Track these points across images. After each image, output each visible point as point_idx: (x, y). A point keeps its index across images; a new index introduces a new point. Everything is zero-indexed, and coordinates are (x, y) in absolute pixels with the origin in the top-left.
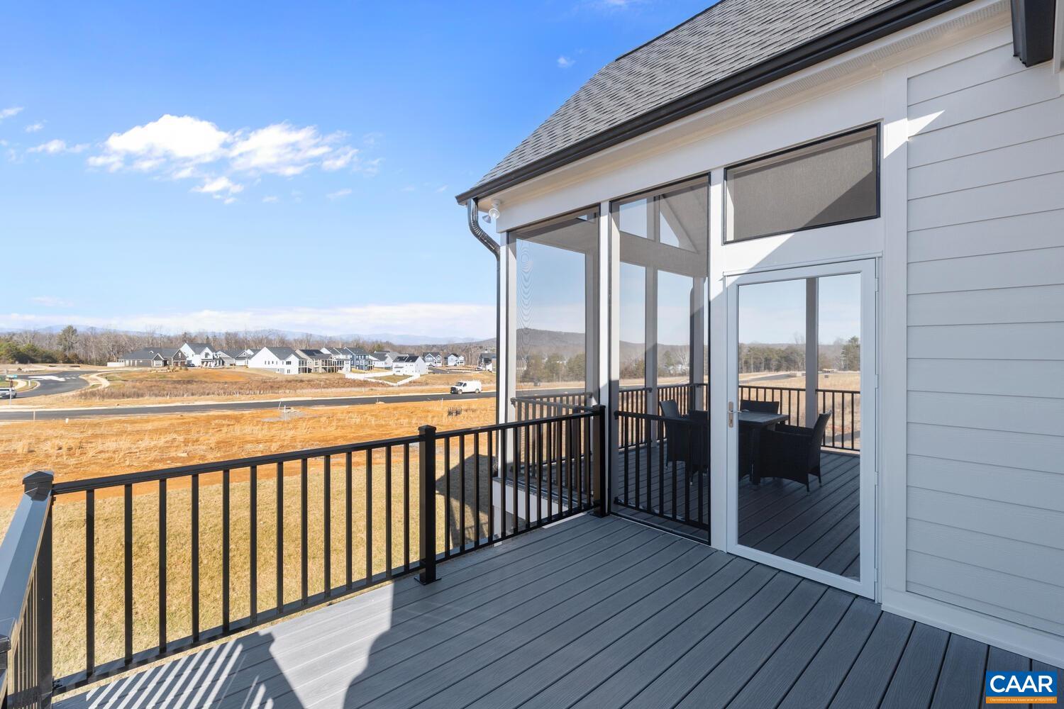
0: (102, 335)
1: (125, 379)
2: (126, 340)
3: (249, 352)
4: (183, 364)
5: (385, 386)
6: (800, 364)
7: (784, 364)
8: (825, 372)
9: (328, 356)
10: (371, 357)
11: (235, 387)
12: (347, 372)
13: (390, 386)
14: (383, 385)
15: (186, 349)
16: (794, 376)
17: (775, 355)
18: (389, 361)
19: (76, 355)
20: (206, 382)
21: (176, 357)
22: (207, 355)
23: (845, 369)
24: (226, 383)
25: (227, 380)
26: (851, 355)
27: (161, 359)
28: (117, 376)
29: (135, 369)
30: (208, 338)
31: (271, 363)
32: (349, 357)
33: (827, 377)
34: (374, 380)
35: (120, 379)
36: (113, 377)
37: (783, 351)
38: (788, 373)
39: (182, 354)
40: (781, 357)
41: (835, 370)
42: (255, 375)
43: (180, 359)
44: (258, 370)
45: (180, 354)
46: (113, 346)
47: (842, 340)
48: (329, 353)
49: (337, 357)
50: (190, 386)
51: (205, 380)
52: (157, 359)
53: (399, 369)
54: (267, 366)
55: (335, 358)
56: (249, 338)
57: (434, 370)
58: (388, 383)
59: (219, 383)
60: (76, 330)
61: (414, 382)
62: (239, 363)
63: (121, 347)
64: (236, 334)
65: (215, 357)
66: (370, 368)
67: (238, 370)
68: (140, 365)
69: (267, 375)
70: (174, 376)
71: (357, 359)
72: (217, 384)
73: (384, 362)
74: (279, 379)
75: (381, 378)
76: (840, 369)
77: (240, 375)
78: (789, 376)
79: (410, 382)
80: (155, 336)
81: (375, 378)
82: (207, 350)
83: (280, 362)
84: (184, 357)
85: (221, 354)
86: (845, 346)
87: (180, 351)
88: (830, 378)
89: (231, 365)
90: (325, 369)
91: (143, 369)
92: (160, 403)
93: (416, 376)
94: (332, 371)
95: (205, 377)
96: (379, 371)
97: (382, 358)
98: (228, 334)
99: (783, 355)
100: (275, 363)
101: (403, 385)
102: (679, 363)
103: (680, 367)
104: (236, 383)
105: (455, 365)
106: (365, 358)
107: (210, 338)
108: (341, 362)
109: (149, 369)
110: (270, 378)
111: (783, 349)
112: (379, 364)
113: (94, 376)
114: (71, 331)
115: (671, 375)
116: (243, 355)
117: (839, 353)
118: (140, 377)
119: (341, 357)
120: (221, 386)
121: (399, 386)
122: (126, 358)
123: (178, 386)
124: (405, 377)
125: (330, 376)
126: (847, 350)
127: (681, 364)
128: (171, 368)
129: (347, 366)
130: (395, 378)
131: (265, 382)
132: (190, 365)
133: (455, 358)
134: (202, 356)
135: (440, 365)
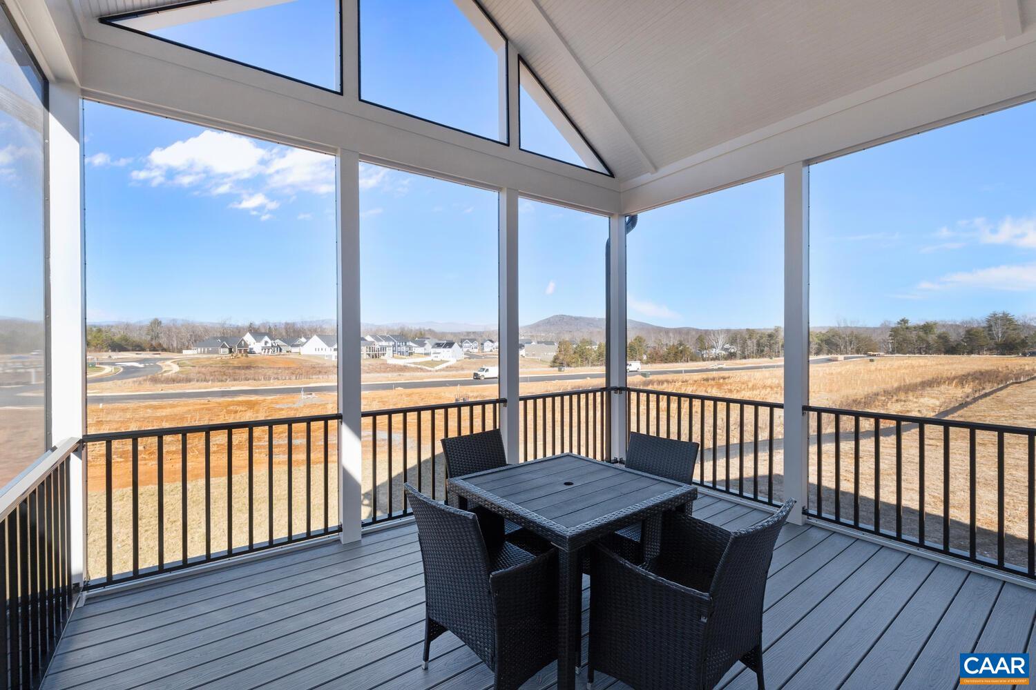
0: (182, 325)
1: (194, 365)
2: (202, 330)
3: (303, 340)
4: (245, 351)
5: (424, 372)
6: (842, 347)
7: (825, 347)
8: (870, 355)
9: (372, 343)
10: (411, 344)
11: (287, 372)
12: (389, 358)
13: (428, 371)
14: (422, 370)
15: (248, 338)
16: (836, 360)
17: (815, 338)
18: (429, 347)
19: (160, 344)
20: (262, 368)
21: (240, 345)
22: (266, 343)
23: (892, 353)
24: (279, 368)
25: (281, 365)
26: (900, 338)
27: (227, 347)
28: (188, 362)
29: (205, 356)
30: (270, 327)
31: (320, 350)
32: (391, 343)
33: (872, 361)
34: (413, 366)
35: (188, 366)
36: (184, 363)
37: (823, 335)
38: (829, 356)
39: (245, 342)
40: (822, 341)
41: (882, 354)
42: (306, 361)
43: (243, 347)
44: (309, 356)
45: (243, 342)
46: (191, 335)
47: (890, 322)
48: (373, 340)
49: (380, 344)
50: (248, 371)
51: (262, 365)
52: (224, 346)
53: (436, 355)
54: (317, 353)
55: (378, 345)
56: (306, 327)
57: (470, 356)
58: (427, 368)
59: (273, 368)
60: (160, 322)
61: (451, 367)
62: (294, 350)
63: (197, 337)
64: (294, 324)
65: (274, 344)
66: (411, 354)
67: (292, 356)
68: (209, 352)
69: (317, 361)
70: (235, 362)
71: (399, 346)
72: (272, 369)
73: (423, 348)
74: (327, 364)
75: (420, 364)
76: (888, 353)
77: (293, 361)
78: (830, 360)
79: (447, 367)
80: (226, 326)
81: (414, 363)
82: (266, 338)
83: (328, 349)
84: (246, 345)
85: (279, 342)
86: (893, 328)
87: (243, 340)
88: (875, 363)
89: (288, 352)
90: (369, 355)
91: (211, 356)
92: (200, 388)
93: (453, 362)
94: (375, 356)
95: (263, 363)
96: (418, 357)
97: (422, 344)
98: (287, 324)
99: (824, 338)
100: (324, 350)
101: (440, 370)
102: (713, 347)
103: (714, 351)
104: (289, 368)
105: (491, 351)
106: (406, 344)
107: (272, 327)
108: (383, 348)
109: (215, 356)
110: (319, 364)
111: (823, 332)
112: (418, 350)
113: (168, 362)
114: (157, 323)
115: (704, 360)
116: (297, 343)
117: (887, 336)
118: (207, 363)
119: (384, 343)
120: (275, 371)
121: (436, 371)
122: (198, 346)
123: (237, 371)
124: (442, 362)
125: (374, 361)
126: (895, 332)
127: (714, 347)
128: (234, 355)
129: (389, 352)
130: (433, 364)
131: (314, 368)
132: (252, 352)
133: (490, 344)
134: (262, 344)
135: (476, 350)
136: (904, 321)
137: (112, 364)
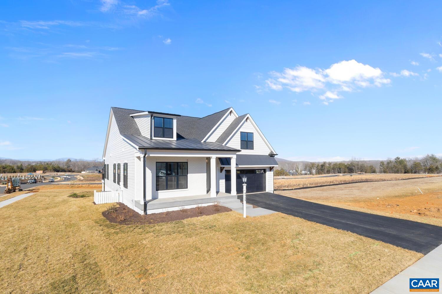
136: (398, 158)
137: (59, 177)
